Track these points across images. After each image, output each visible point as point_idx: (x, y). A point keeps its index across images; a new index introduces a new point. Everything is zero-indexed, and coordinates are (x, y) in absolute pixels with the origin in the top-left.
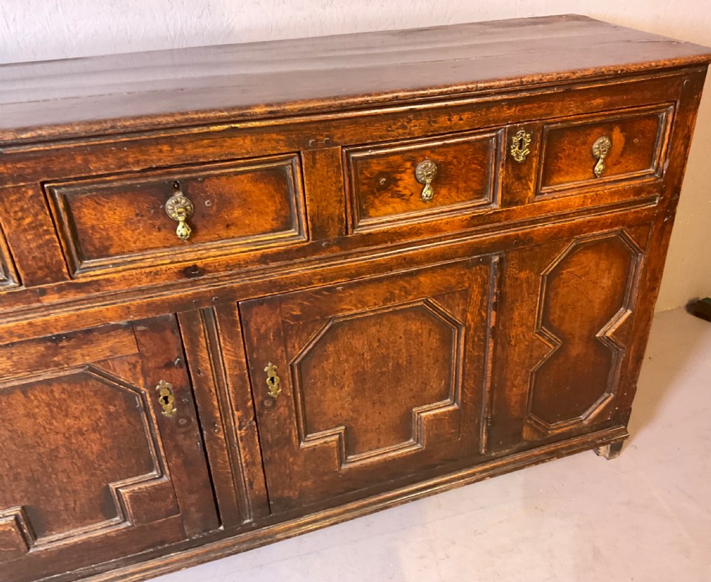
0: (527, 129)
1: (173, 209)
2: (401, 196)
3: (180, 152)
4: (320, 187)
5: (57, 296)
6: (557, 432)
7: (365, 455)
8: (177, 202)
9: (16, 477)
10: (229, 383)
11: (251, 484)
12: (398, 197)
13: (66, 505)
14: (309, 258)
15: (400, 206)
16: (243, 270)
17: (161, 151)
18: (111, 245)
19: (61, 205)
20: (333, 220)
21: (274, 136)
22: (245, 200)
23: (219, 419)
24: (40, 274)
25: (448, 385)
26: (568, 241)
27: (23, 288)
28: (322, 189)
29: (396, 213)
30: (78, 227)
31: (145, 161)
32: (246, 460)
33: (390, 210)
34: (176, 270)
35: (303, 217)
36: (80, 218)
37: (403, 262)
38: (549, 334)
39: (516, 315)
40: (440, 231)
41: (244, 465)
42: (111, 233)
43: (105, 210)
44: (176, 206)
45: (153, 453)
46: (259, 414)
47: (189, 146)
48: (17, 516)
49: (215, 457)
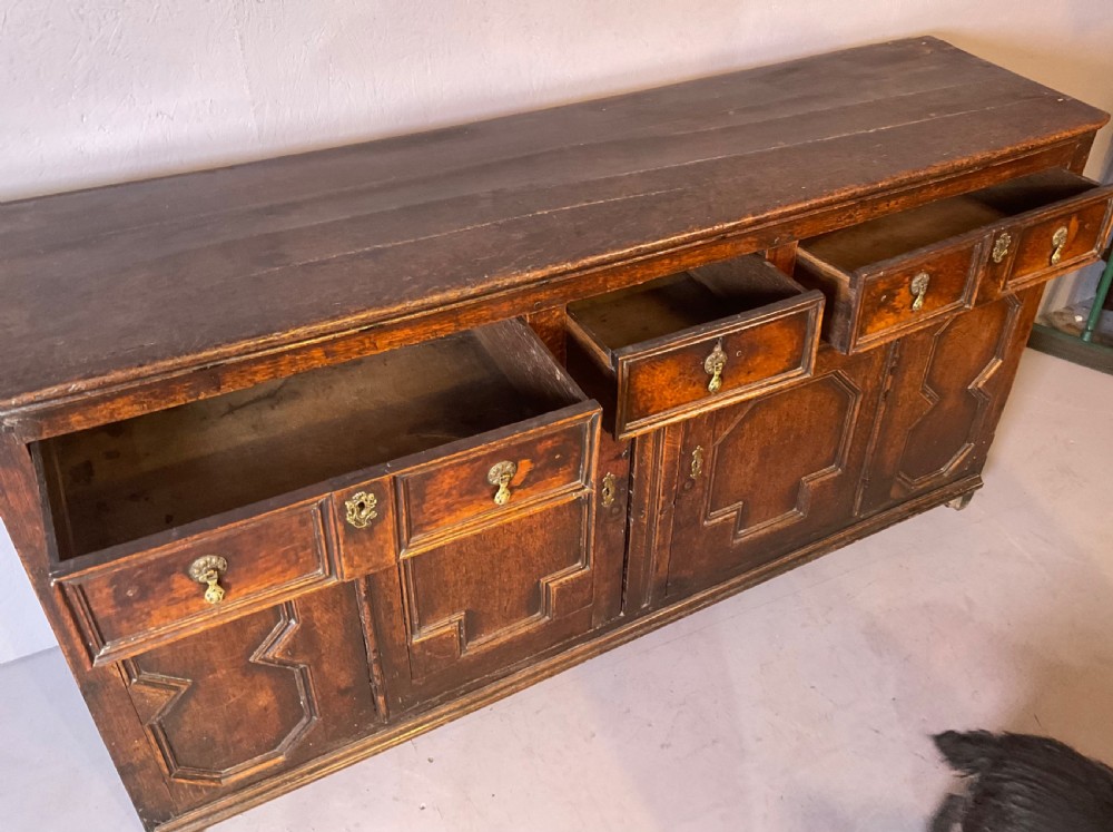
3: (677, 264)
6: (921, 487)
7: (753, 528)
9: (468, 583)
10: (663, 469)
11: (657, 568)
13: (500, 605)
17: (663, 265)
23: (647, 505)
25: (836, 451)
31: (650, 275)
32: (659, 543)
38: (931, 391)
39: (907, 378)
41: (656, 549)
45: (583, 543)
46: (678, 497)
47: (685, 257)
48: (460, 621)
49: (635, 543)
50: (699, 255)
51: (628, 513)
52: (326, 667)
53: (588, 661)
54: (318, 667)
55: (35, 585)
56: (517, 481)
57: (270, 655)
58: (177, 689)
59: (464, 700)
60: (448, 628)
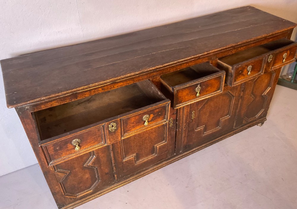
6: (250, 121)
7: (208, 132)
9: (137, 146)
10: (185, 117)
11: (184, 142)
13: (145, 152)
23: (181, 126)
25: (229, 112)
38: (253, 96)
39: (246, 92)
41: (183, 137)
45: (165, 136)
46: (189, 124)
48: (135, 156)
49: (178, 136)
50: (193, 62)
51: (176, 128)
52: (102, 168)
53: (167, 166)
54: (100, 168)
55: (33, 148)
56: (150, 120)
57: (89, 165)
58: (66, 173)
59: (136, 176)
60: (132, 158)
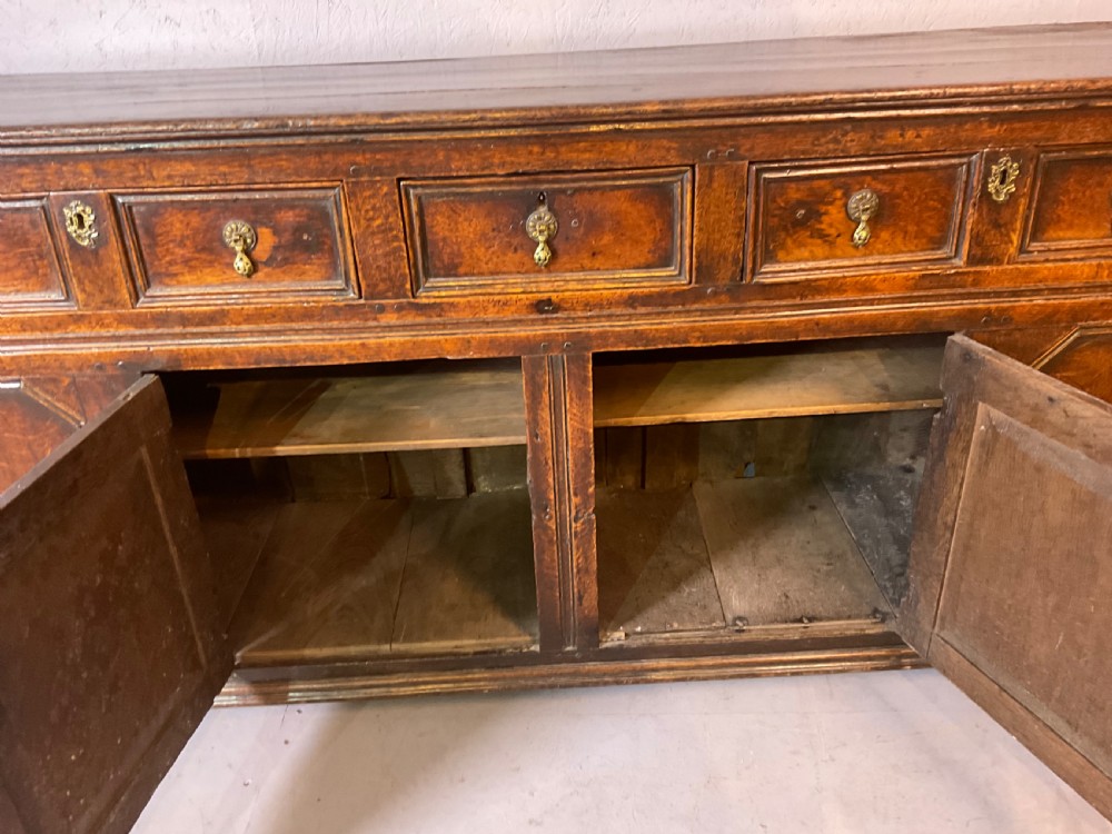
0: (1015, 157)
1: (534, 226)
2: (823, 236)
3: (553, 155)
4: (714, 213)
5: (396, 316)
8: (540, 218)
10: (570, 458)
11: (580, 598)
12: (820, 238)
14: (688, 307)
15: (820, 251)
16: (606, 312)
17: (531, 153)
18: (461, 263)
19: (414, 208)
20: (725, 259)
21: (665, 143)
22: (619, 223)
23: (553, 502)
24: (382, 287)
26: (1068, 328)
27: (362, 301)
28: (717, 216)
29: (814, 259)
30: (429, 237)
31: (512, 163)
32: (578, 564)
33: (806, 254)
34: (527, 302)
35: (687, 251)
36: (432, 227)
37: (816, 328)
40: (872, 290)
41: (575, 570)
42: (463, 249)
43: (460, 219)
44: (539, 223)
47: (563, 149)
56: (262, 255)
